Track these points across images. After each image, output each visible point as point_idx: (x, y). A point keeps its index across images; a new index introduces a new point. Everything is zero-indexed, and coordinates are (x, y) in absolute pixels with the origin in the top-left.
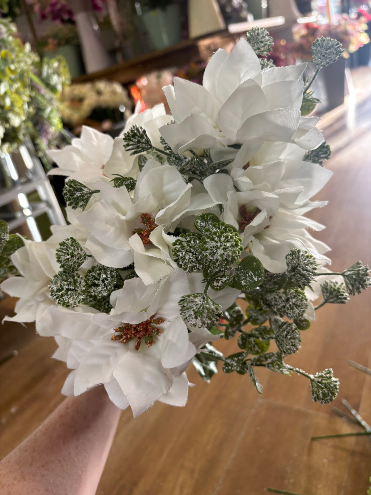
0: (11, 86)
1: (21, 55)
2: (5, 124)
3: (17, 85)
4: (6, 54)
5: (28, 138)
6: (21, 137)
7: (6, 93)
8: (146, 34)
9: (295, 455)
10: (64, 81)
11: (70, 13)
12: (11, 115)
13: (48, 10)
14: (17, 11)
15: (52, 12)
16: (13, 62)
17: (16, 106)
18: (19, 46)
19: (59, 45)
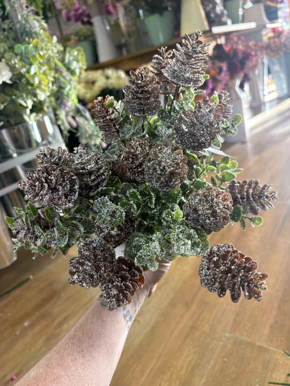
0: (40, 68)
1: (49, 44)
2: (33, 98)
3: (45, 68)
4: (37, 43)
5: (51, 110)
6: (45, 109)
7: (35, 74)
8: (146, 33)
10: (81, 66)
11: (89, 16)
12: (38, 91)
13: (72, 13)
14: (49, 15)
15: (75, 15)
16: (42, 50)
17: (42, 84)
18: (48, 38)
19: (79, 40)
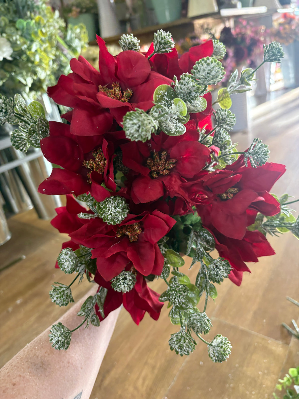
0: (41, 45)
1: (51, 20)
2: (33, 76)
3: (47, 45)
4: (40, 19)
7: (36, 51)
8: (152, 9)
9: (237, 365)
10: (83, 44)
12: (38, 69)
16: (44, 26)
17: (43, 62)
18: (50, 13)
19: (81, 12)
